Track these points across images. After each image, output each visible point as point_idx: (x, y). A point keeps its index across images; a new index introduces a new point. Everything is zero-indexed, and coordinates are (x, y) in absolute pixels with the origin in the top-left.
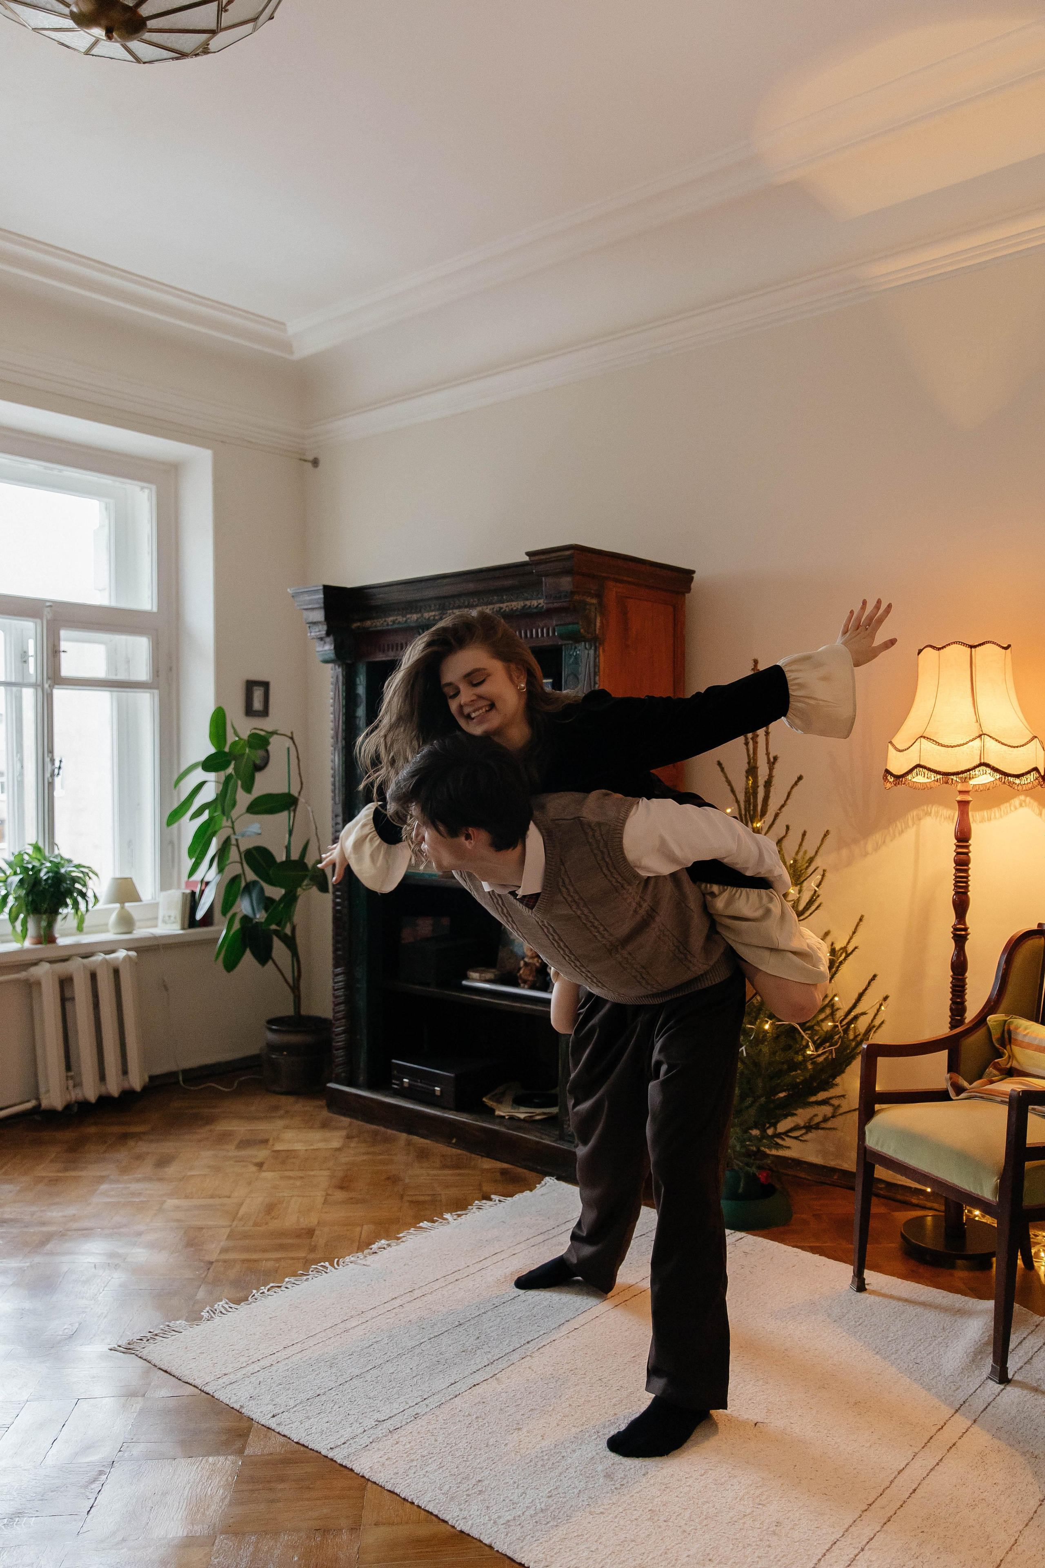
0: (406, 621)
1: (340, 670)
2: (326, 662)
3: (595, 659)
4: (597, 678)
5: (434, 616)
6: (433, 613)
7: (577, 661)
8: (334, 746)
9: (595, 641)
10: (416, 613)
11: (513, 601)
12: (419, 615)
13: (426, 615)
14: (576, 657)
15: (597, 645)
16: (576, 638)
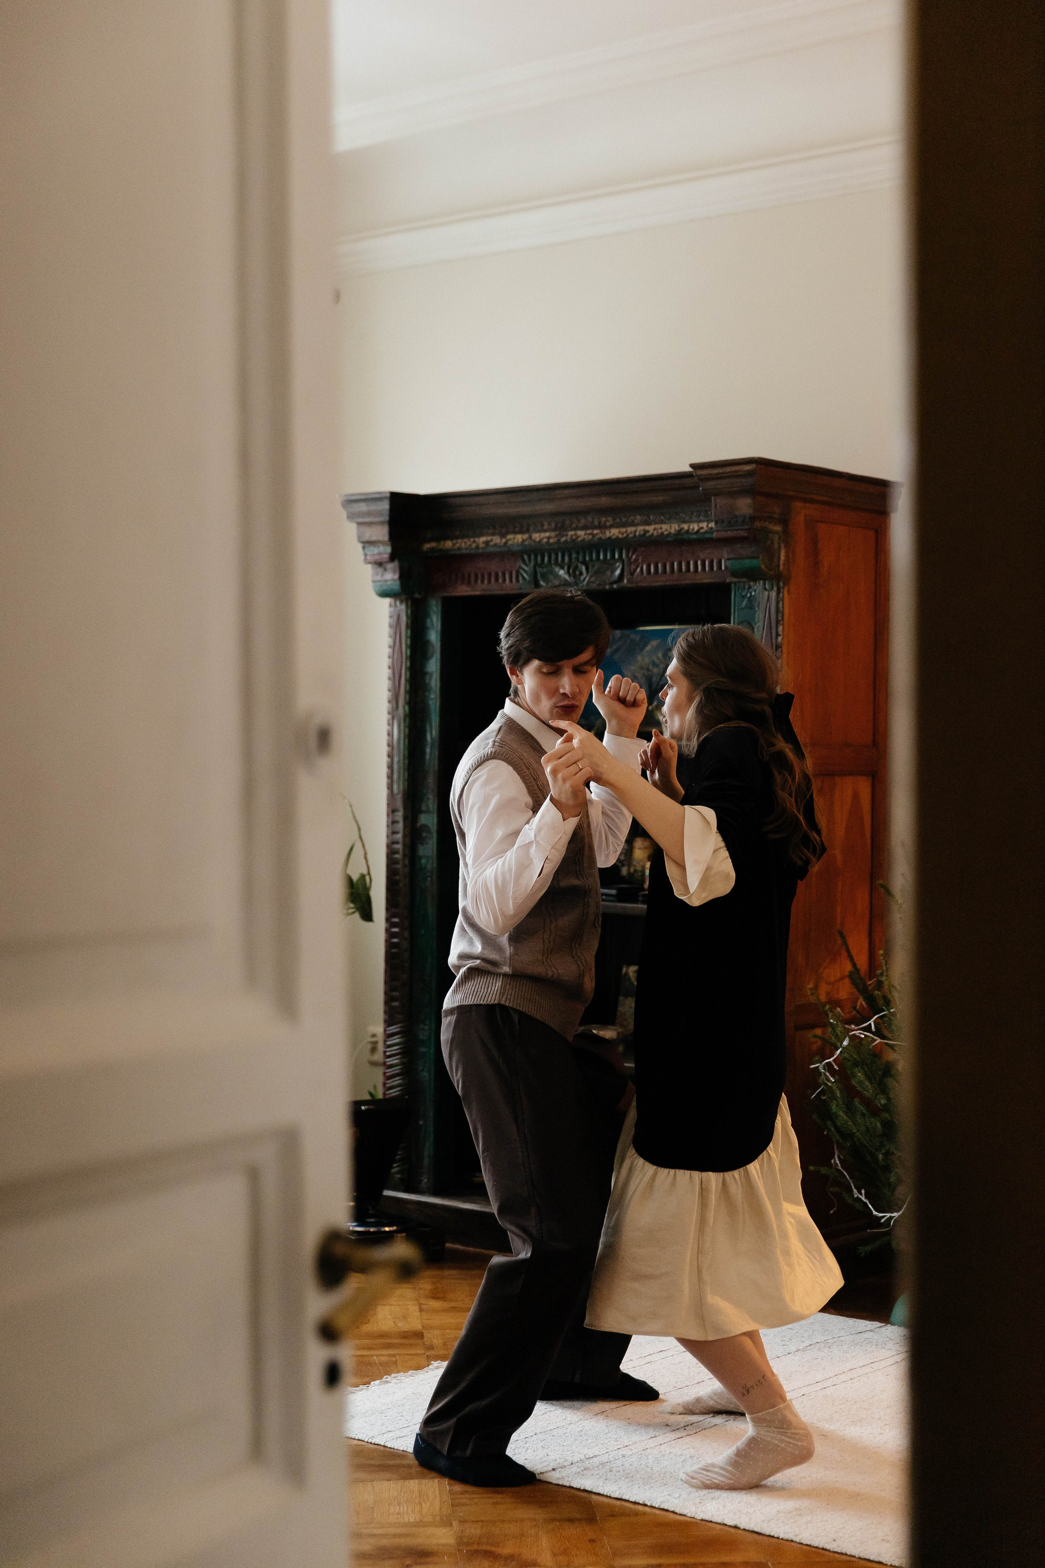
0: (505, 544)
1: (403, 607)
2: (384, 594)
3: (778, 603)
4: (780, 628)
5: (549, 538)
6: (547, 534)
7: (751, 605)
8: (393, 713)
9: (778, 579)
10: (522, 532)
11: (662, 522)
12: (526, 536)
13: (536, 536)
14: (751, 600)
15: (781, 584)
16: (753, 575)
